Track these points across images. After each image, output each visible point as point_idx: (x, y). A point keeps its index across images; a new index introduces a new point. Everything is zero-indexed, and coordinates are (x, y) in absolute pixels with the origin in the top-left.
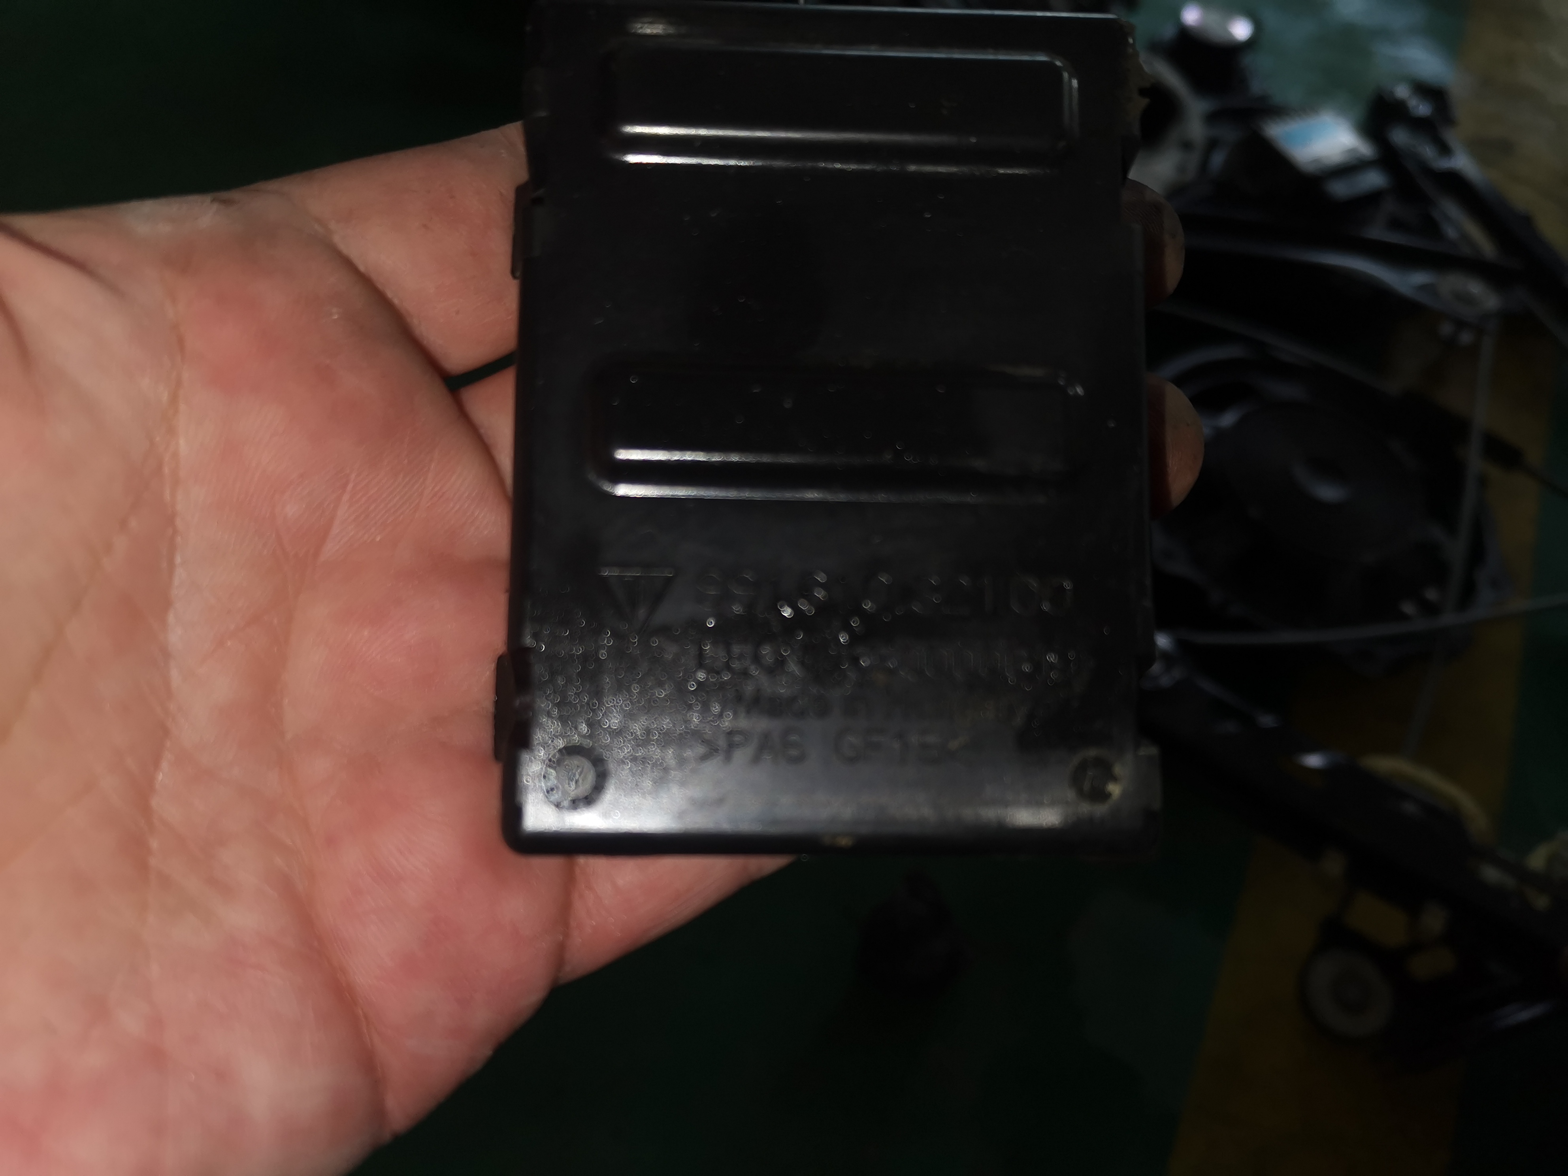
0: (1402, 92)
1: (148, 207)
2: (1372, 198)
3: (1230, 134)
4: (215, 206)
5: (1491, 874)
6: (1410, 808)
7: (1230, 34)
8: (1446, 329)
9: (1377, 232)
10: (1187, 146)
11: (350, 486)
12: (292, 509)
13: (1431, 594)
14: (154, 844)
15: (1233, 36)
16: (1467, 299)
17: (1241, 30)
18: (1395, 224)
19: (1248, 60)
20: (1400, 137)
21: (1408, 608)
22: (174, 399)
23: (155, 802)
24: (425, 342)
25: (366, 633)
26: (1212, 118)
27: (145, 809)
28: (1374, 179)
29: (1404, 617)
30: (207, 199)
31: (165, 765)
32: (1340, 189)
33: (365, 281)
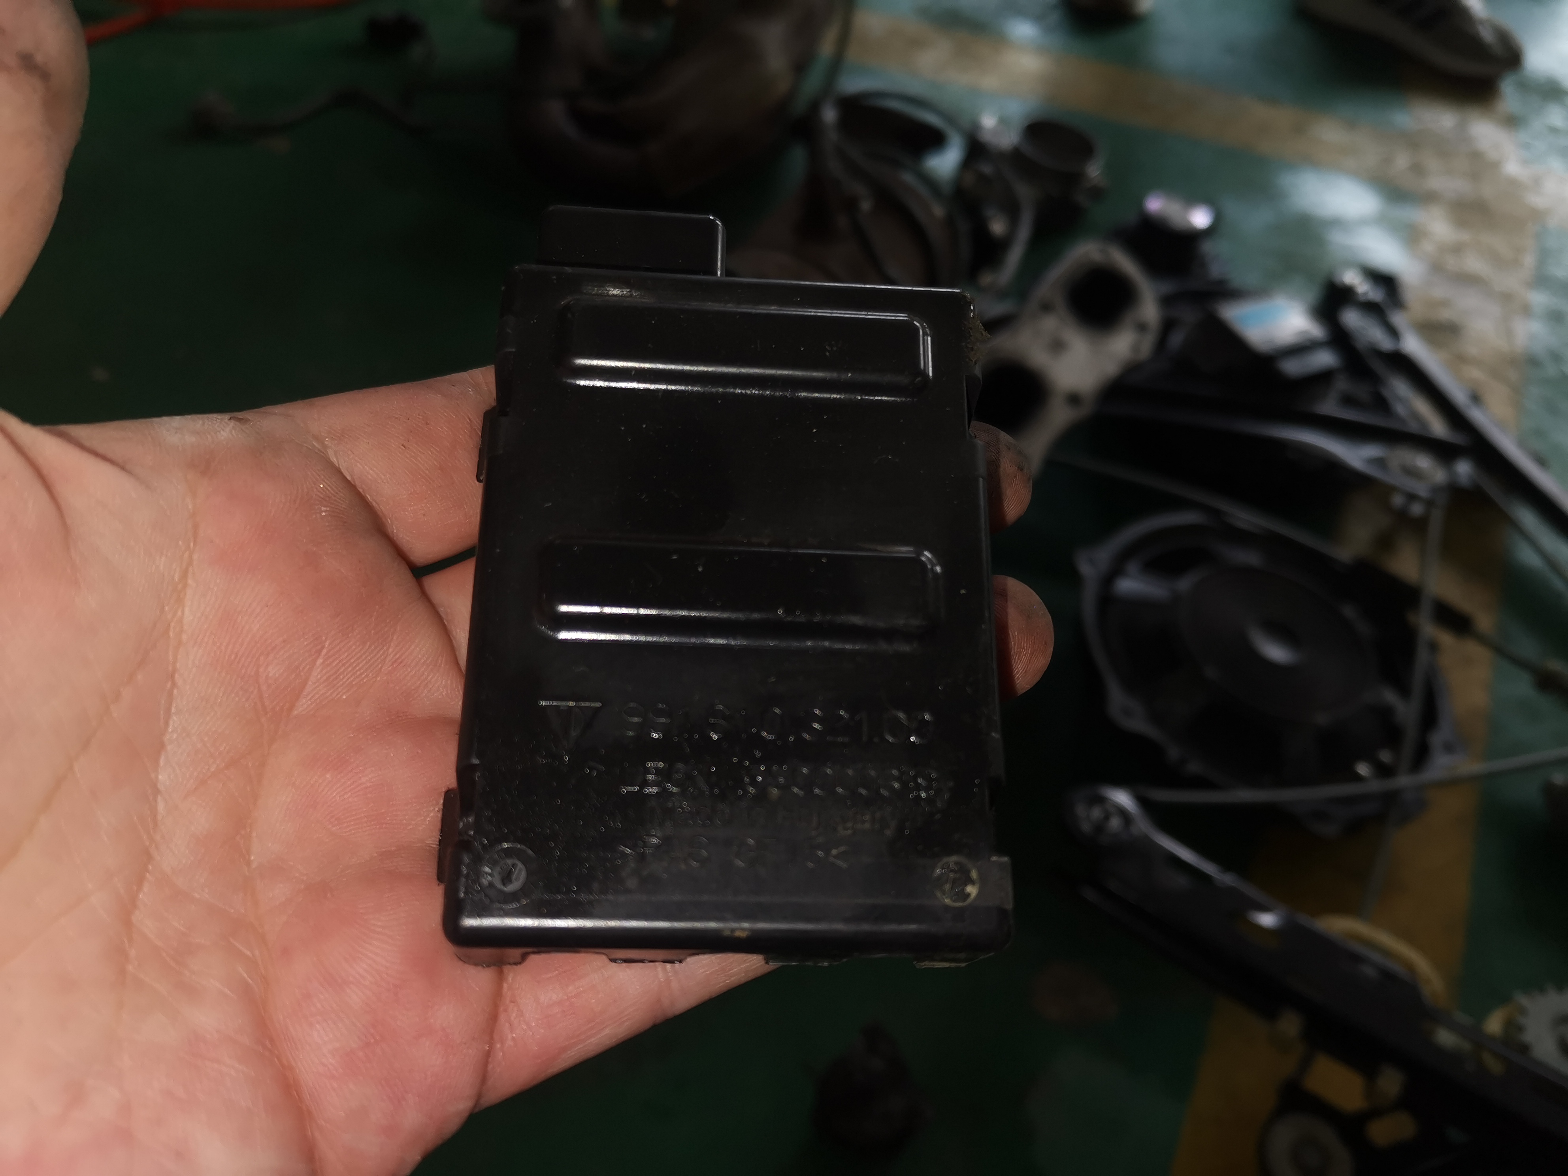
0: (1351, 278)
1: (176, 421)
2: (1324, 377)
3: (1189, 316)
4: (232, 423)
5: (1445, 1038)
6: (1369, 971)
7: (1189, 223)
8: (1398, 500)
9: (1329, 407)
10: (1142, 327)
11: (324, 651)
12: (274, 670)
13: (1385, 756)
14: (133, 953)
15: (1192, 224)
16: (1413, 473)
17: (1200, 219)
18: (1348, 401)
19: (1208, 247)
20: (1351, 318)
21: (1363, 769)
22: (184, 575)
23: (137, 917)
24: (395, 539)
25: (328, 776)
26: (1166, 301)
27: (128, 923)
28: (1325, 359)
29: (1358, 778)
30: (226, 417)
31: (146, 887)
32: (1292, 367)
33: (351, 486)
